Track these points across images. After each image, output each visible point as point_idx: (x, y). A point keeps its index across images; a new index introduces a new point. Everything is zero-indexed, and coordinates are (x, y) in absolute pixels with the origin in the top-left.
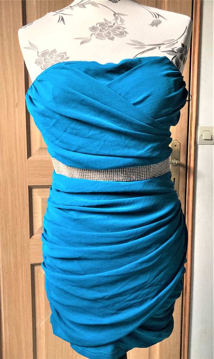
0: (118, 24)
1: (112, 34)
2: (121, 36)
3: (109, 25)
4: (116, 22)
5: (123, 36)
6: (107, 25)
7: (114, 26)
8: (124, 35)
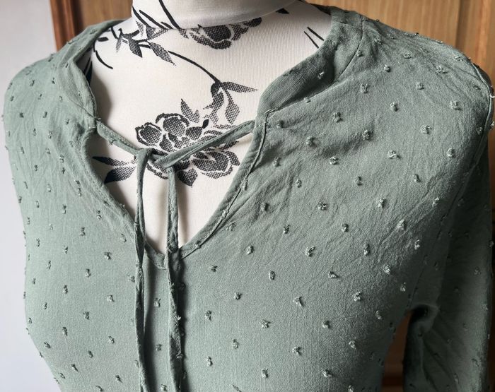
0: (218, 124)
1: (194, 161)
2: (217, 171)
3: (192, 124)
4: (213, 114)
5: (222, 171)
6: (184, 124)
7: (204, 131)
8: (227, 170)
